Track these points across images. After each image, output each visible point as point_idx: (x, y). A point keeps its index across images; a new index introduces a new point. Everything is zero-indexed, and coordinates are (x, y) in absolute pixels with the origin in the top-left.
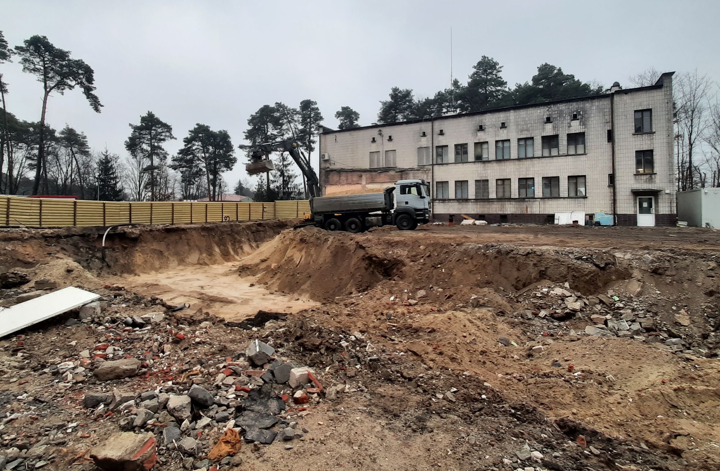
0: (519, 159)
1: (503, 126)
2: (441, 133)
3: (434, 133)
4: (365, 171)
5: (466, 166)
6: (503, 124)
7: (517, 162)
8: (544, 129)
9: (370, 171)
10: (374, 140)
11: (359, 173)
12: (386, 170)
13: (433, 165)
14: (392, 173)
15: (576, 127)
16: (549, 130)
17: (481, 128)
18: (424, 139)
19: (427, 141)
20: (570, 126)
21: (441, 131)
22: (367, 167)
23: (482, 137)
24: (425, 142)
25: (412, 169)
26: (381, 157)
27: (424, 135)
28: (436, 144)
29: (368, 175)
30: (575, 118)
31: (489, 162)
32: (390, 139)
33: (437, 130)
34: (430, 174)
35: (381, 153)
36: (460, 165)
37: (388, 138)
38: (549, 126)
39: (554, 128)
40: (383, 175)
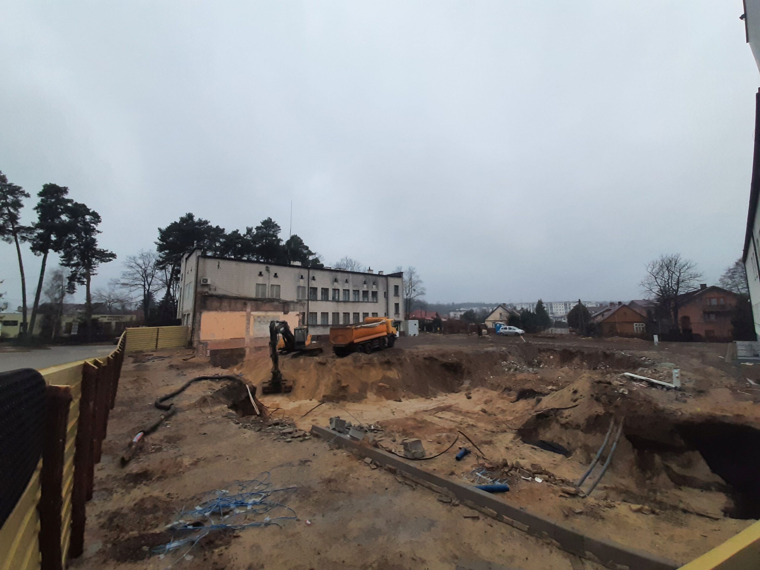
0: (353, 302)
2: (314, 279)
3: (310, 278)
4: (251, 300)
5: (328, 303)
6: (346, 280)
7: (352, 304)
8: (363, 287)
9: (255, 300)
10: (260, 274)
11: (244, 301)
12: (271, 301)
13: (308, 300)
14: (276, 303)
15: (374, 288)
16: (365, 288)
17: (336, 280)
18: (301, 281)
19: (304, 282)
20: (372, 287)
21: (314, 277)
22: (253, 295)
23: (337, 286)
24: (302, 283)
25: (292, 302)
26: (267, 290)
27: (302, 277)
28: (310, 286)
29: (253, 303)
30: (374, 284)
31: (340, 302)
32: (276, 275)
33: (311, 276)
34: (306, 307)
35: (267, 286)
36: (324, 303)
37: (274, 275)
38: (365, 286)
39: (367, 287)
40: (267, 305)
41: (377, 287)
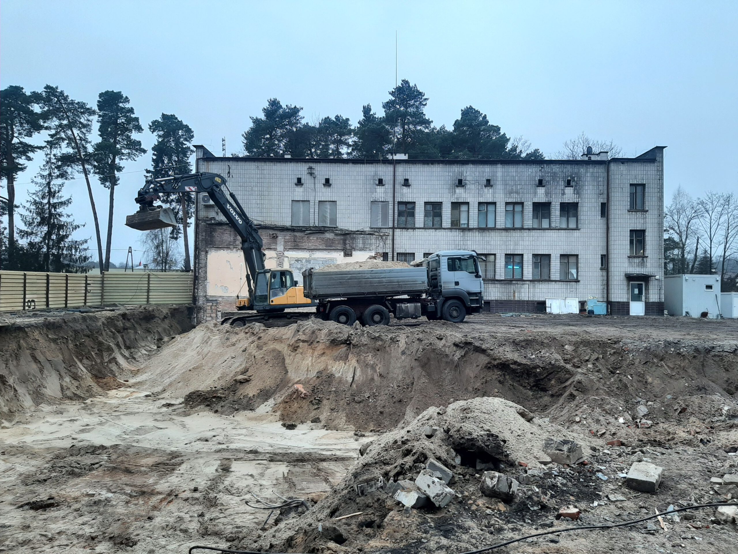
0: (506, 229)
1: (488, 183)
2: (406, 183)
3: (397, 182)
4: (283, 229)
5: (440, 233)
6: (488, 181)
7: (504, 233)
8: (535, 193)
9: (292, 229)
10: (299, 182)
11: (271, 232)
12: (320, 230)
13: (393, 228)
14: (329, 235)
15: (569, 195)
16: (541, 195)
17: (460, 183)
18: (380, 190)
19: (385, 192)
20: (563, 194)
21: (406, 180)
22: (287, 223)
23: (461, 195)
24: (381, 193)
25: (362, 233)
26: (312, 210)
27: (381, 182)
28: (398, 199)
29: (288, 235)
30: (568, 184)
31: (470, 229)
32: (327, 183)
33: (400, 179)
34: (389, 242)
35: (312, 204)
36: (432, 232)
37: (324, 181)
38: (541, 191)
39: (547, 194)
40: (313, 238)
41: (578, 192)
